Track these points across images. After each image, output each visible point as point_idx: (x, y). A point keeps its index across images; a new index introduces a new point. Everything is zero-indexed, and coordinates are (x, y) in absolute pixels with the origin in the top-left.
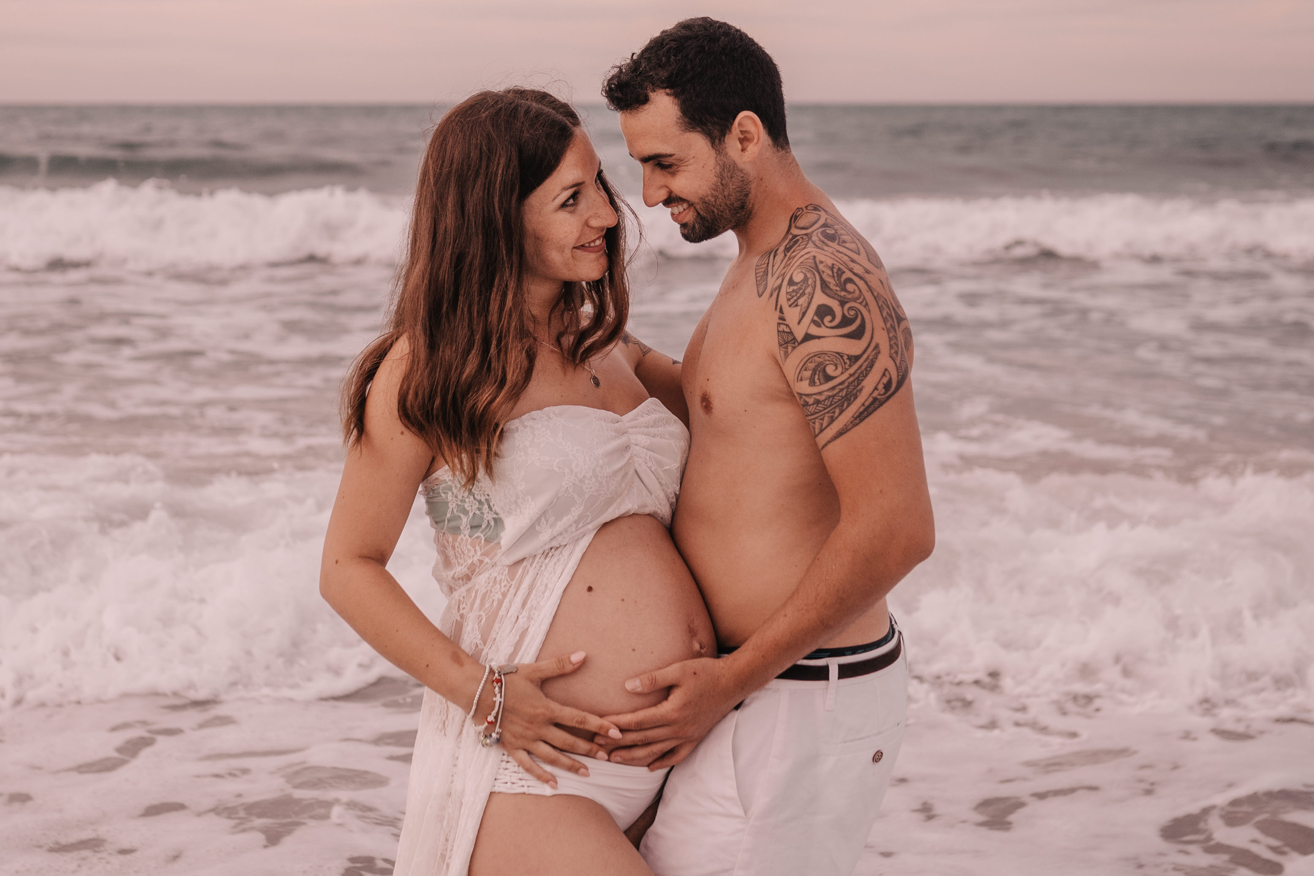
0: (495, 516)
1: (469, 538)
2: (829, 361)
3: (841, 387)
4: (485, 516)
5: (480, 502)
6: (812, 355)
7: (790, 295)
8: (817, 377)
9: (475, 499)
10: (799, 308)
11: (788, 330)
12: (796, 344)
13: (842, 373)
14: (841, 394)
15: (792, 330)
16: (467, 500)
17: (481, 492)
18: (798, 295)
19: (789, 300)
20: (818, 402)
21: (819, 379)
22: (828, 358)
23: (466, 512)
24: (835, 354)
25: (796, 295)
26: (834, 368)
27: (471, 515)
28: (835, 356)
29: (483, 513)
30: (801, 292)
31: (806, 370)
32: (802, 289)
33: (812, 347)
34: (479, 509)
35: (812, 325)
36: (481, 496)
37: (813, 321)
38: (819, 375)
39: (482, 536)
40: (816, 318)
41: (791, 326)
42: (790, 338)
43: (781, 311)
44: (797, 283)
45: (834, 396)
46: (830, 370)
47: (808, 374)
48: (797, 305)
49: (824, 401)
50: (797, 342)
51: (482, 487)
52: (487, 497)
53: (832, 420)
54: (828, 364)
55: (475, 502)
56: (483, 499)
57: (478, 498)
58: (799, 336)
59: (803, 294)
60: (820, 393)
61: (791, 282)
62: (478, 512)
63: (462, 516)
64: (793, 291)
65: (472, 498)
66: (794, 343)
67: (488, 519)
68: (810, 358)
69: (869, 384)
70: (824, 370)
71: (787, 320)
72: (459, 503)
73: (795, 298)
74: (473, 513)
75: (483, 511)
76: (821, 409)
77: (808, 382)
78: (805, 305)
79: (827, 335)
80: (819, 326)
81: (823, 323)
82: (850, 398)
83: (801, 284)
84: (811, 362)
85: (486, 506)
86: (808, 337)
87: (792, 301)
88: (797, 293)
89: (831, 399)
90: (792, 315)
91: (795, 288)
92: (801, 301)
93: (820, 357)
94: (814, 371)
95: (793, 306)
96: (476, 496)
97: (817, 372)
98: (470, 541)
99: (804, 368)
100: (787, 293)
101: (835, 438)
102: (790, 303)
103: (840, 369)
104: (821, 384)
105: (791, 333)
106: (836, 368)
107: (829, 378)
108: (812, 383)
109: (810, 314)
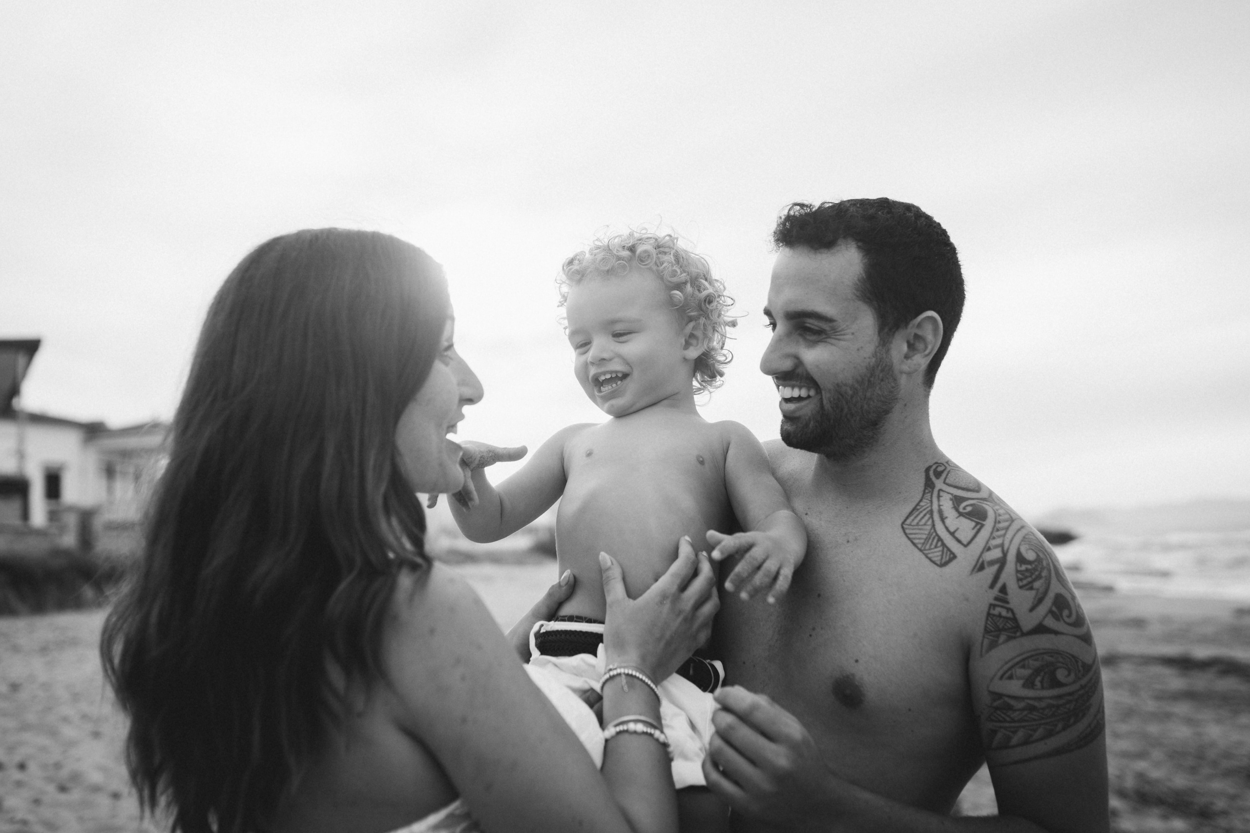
2: (1062, 663)
3: (1070, 698)
6: (1042, 651)
7: (1022, 574)
8: (1039, 678)
10: (1033, 592)
11: (1010, 615)
12: (1018, 634)
13: (1074, 682)
14: (1068, 706)
15: (1018, 616)
18: (1034, 577)
19: (1019, 580)
20: (1032, 709)
21: (1042, 682)
22: (1061, 660)
24: (1070, 657)
25: (1031, 576)
26: (1066, 673)
28: (1069, 658)
30: (1037, 573)
31: (1023, 667)
32: (1037, 570)
33: (1043, 642)
35: (1050, 615)
37: (1051, 611)
38: (1043, 679)
40: (1054, 609)
41: (1016, 610)
42: (1009, 625)
43: (1003, 589)
44: (1029, 562)
45: (1058, 707)
46: (1061, 675)
47: (1026, 672)
48: (1031, 588)
49: (1043, 709)
50: (1021, 630)
54: (1061, 667)
58: (1028, 626)
59: (1039, 577)
60: (1040, 699)
61: (1020, 559)
64: (1027, 570)
66: (1015, 633)
68: (1037, 654)
70: (1053, 674)
71: (1011, 601)
73: (1029, 579)
76: (1036, 718)
77: (1021, 682)
78: (1042, 590)
79: (1065, 631)
80: (1056, 616)
81: (1062, 616)
83: (1036, 563)
84: (1036, 660)
86: (1041, 630)
87: (1025, 582)
88: (1032, 574)
89: (1053, 709)
90: (1019, 600)
91: (1029, 567)
92: (1037, 585)
93: (1052, 656)
94: (1037, 672)
95: (1024, 588)
97: (1042, 674)
99: (1022, 664)
100: (1017, 571)
102: (1021, 584)
103: (1073, 675)
104: (1043, 688)
105: (1015, 619)
106: (1069, 675)
107: (1055, 683)
108: (1029, 683)
109: (1048, 602)
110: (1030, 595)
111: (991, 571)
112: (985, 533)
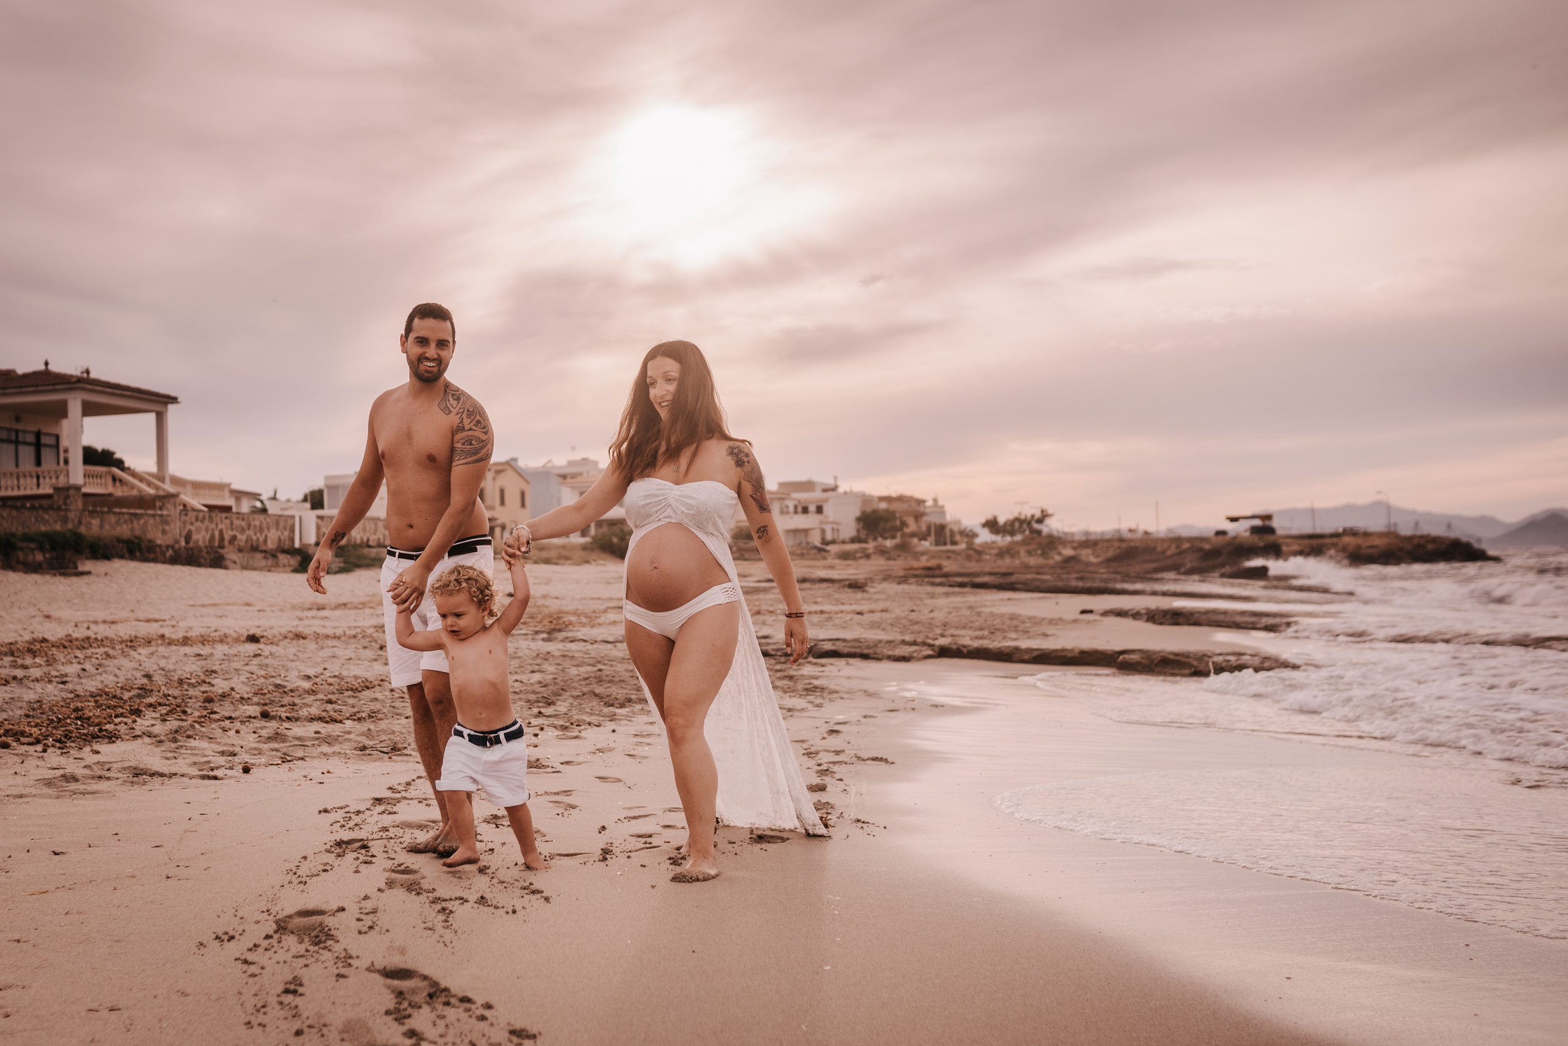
3: (474, 449)
8: (466, 443)
12: (464, 431)
13: (477, 445)
14: (473, 451)
19: (467, 416)
20: (462, 451)
22: (474, 438)
26: (475, 442)
28: (477, 438)
32: (473, 414)
33: (470, 433)
38: (468, 442)
41: (464, 424)
42: (462, 428)
43: (462, 419)
45: (470, 451)
46: (473, 442)
47: (463, 441)
48: (470, 418)
49: (466, 451)
53: (466, 458)
54: (474, 440)
58: (466, 429)
60: (466, 448)
61: (468, 411)
68: (468, 436)
69: (483, 451)
70: (471, 442)
71: (464, 422)
76: (463, 453)
77: (461, 443)
79: (477, 430)
80: (476, 426)
81: (478, 426)
82: (476, 454)
84: (467, 438)
86: (470, 429)
90: (466, 421)
93: (472, 437)
94: (466, 441)
95: (468, 418)
99: (463, 439)
101: (464, 464)
103: (477, 443)
104: (467, 445)
105: (464, 427)
107: (471, 444)
108: (463, 444)
109: (474, 422)
110: (469, 420)
111: (460, 415)
112: (460, 404)
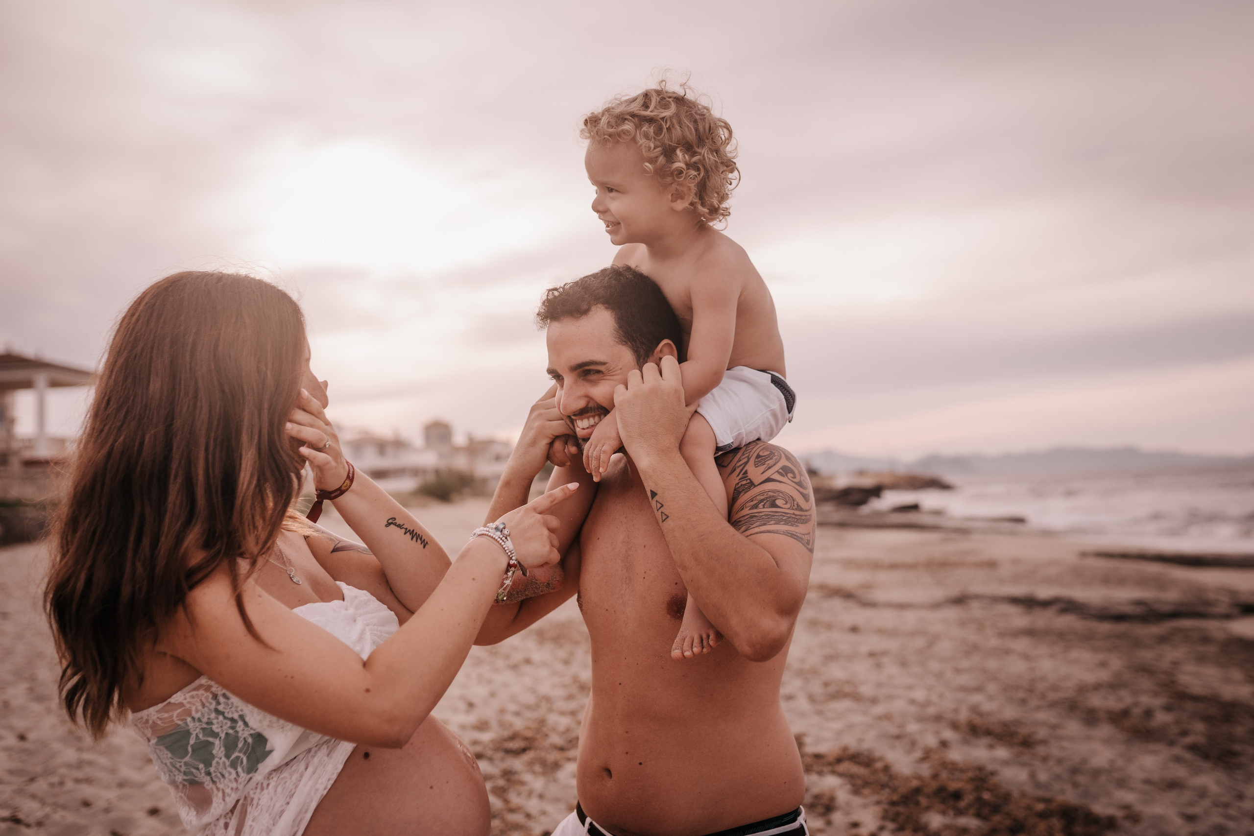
0: (252, 732)
1: (226, 761)
4: (240, 734)
5: (233, 720)
9: (225, 718)
16: (215, 721)
17: (233, 709)
22: (781, 495)
23: (216, 735)
26: (784, 502)
27: (223, 736)
29: (237, 732)
34: (232, 728)
36: (232, 713)
37: (777, 472)
39: (241, 755)
46: (779, 502)
51: (232, 703)
52: (241, 713)
54: (780, 499)
55: (225, 721)
56: (236, 716)
57: (230, 716)
62: (231, 731)
63: (211, 739)
65: (221, 718)
67: (244, 736)
70: (773, 501)
72: (205, 726)
74: (224, 734)
75: (238, 729)
81: (787, 476)
85: (240, 723)
96: (226, 715)
98: (228, 763)
106: (786, 504)
107: (774, 506)
